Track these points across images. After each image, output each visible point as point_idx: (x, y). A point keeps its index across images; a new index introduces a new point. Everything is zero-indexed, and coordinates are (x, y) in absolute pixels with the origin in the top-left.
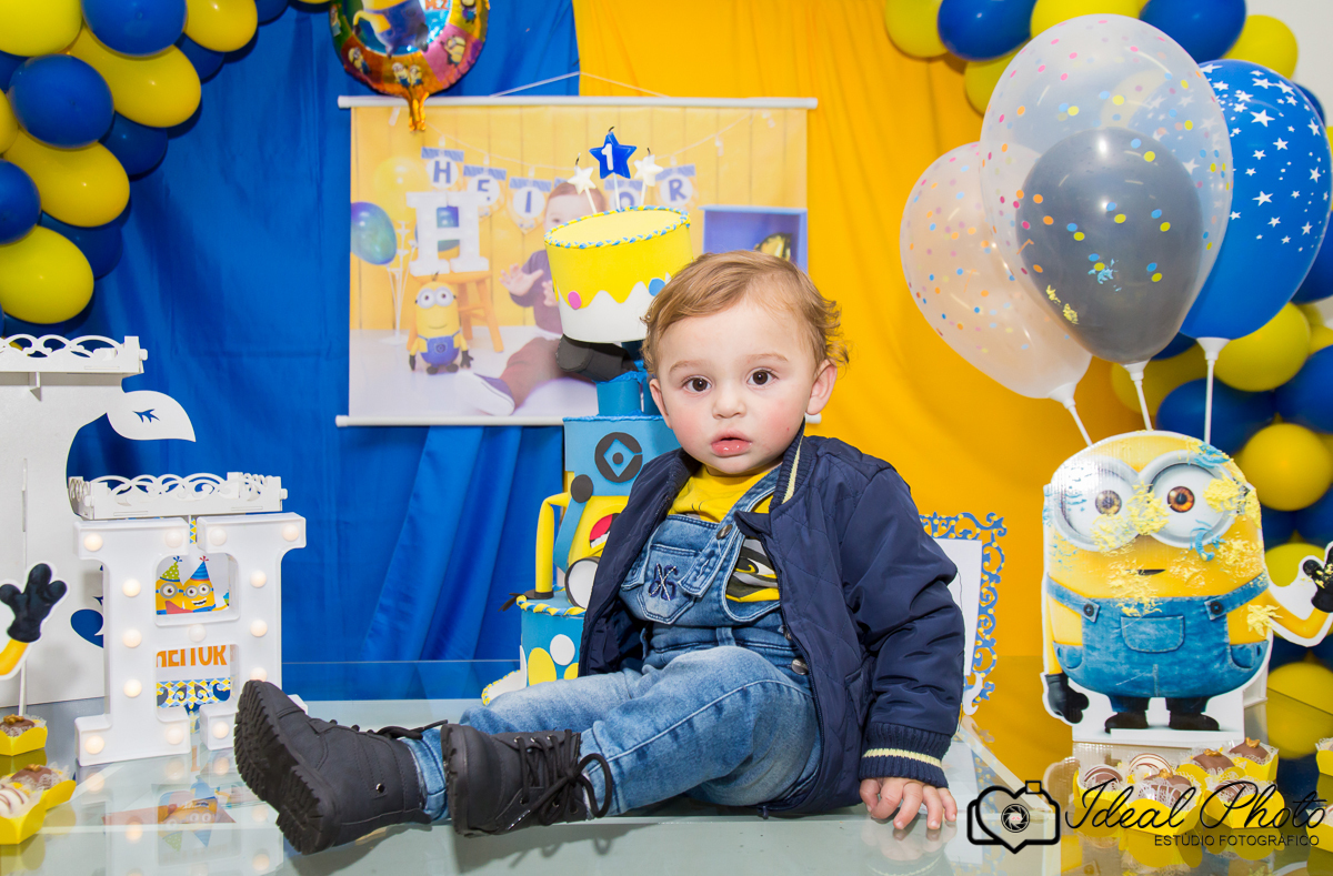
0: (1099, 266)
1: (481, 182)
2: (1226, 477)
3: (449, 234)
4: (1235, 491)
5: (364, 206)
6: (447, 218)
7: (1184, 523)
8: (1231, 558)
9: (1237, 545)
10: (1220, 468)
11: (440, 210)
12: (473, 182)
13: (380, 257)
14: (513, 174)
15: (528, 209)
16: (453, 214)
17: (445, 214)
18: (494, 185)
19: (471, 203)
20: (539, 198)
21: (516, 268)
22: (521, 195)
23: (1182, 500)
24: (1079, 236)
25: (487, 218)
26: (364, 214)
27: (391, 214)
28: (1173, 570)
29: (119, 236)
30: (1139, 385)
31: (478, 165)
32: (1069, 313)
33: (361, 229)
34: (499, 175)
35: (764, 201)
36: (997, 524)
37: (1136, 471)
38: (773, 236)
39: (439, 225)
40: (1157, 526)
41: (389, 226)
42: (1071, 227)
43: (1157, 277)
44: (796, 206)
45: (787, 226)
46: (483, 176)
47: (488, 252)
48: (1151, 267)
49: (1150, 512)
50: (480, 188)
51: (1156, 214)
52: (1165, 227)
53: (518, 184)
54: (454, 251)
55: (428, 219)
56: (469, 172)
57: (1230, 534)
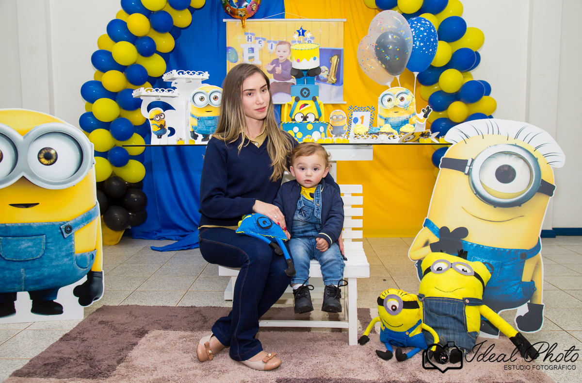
0: (387, 57)
1: (259, 41)
2: (410, 95)
3: (252, 55)
4: (411, 97)
5: (230, 48)
6: (251, 51)
7: (402, 103)
8: (410, 109)
9: (411, 107)
10: (409, 93)
11: (249, 48)
12: (258, 41)
13: (234, 61)
14: (268, 39)
15: (272, 48)
16: (252, 50)
17: (250, 50)
18: (263, 42)
19: (257, 47)
20: (274, 45)
21: (268, 64)
22: (270, 45)
23: (402, 99)
24: (383, 51)
25: (261, 50)
26: (230, 50)
27: (237, 50)
28: (400, 112)
29: (169, 56)
30: (398, 80)
31: (259, 37)
32: (383, 66)
33: (229, 54)
34: (264, 39)
35: (332, 46)
36: (373, 108)
37: (394, 94)
38: (335, 55)
39: (249, 53)
40: (398, 104)
41: (236, 53)
42: (382, 50)
43: (397, 59)
44: (340, 47)
45: (339, 53)
46: (260, 40)
47: (261, 60)
48: (396, 57)
49: (397, 101)
50: (259, 43)
51: (396, 47)
52: (398, 50)
53: (269, 42)
54: (252, 59)
55: (246, 51)
56: (256, 38)
57: (410, 105)
